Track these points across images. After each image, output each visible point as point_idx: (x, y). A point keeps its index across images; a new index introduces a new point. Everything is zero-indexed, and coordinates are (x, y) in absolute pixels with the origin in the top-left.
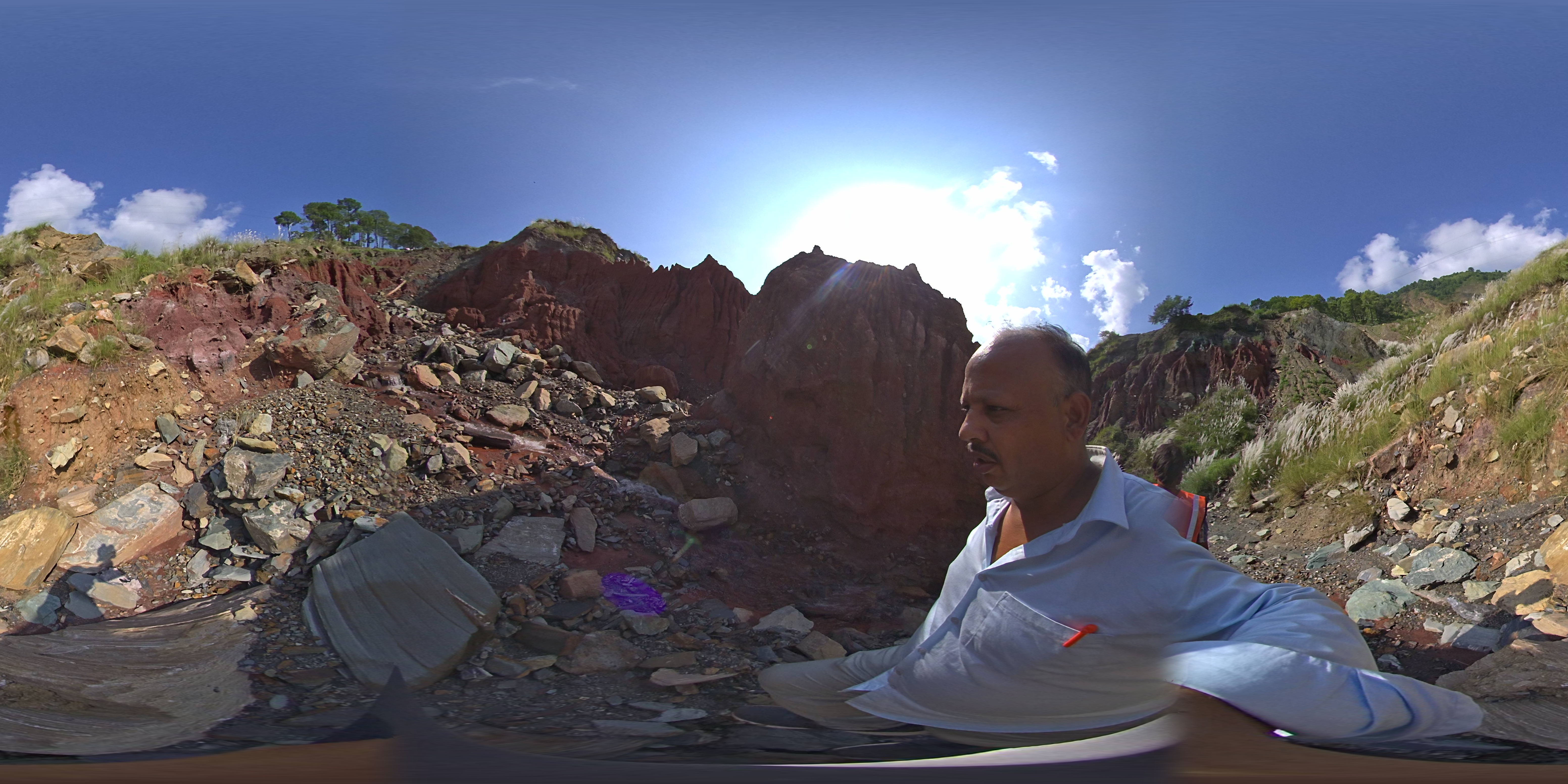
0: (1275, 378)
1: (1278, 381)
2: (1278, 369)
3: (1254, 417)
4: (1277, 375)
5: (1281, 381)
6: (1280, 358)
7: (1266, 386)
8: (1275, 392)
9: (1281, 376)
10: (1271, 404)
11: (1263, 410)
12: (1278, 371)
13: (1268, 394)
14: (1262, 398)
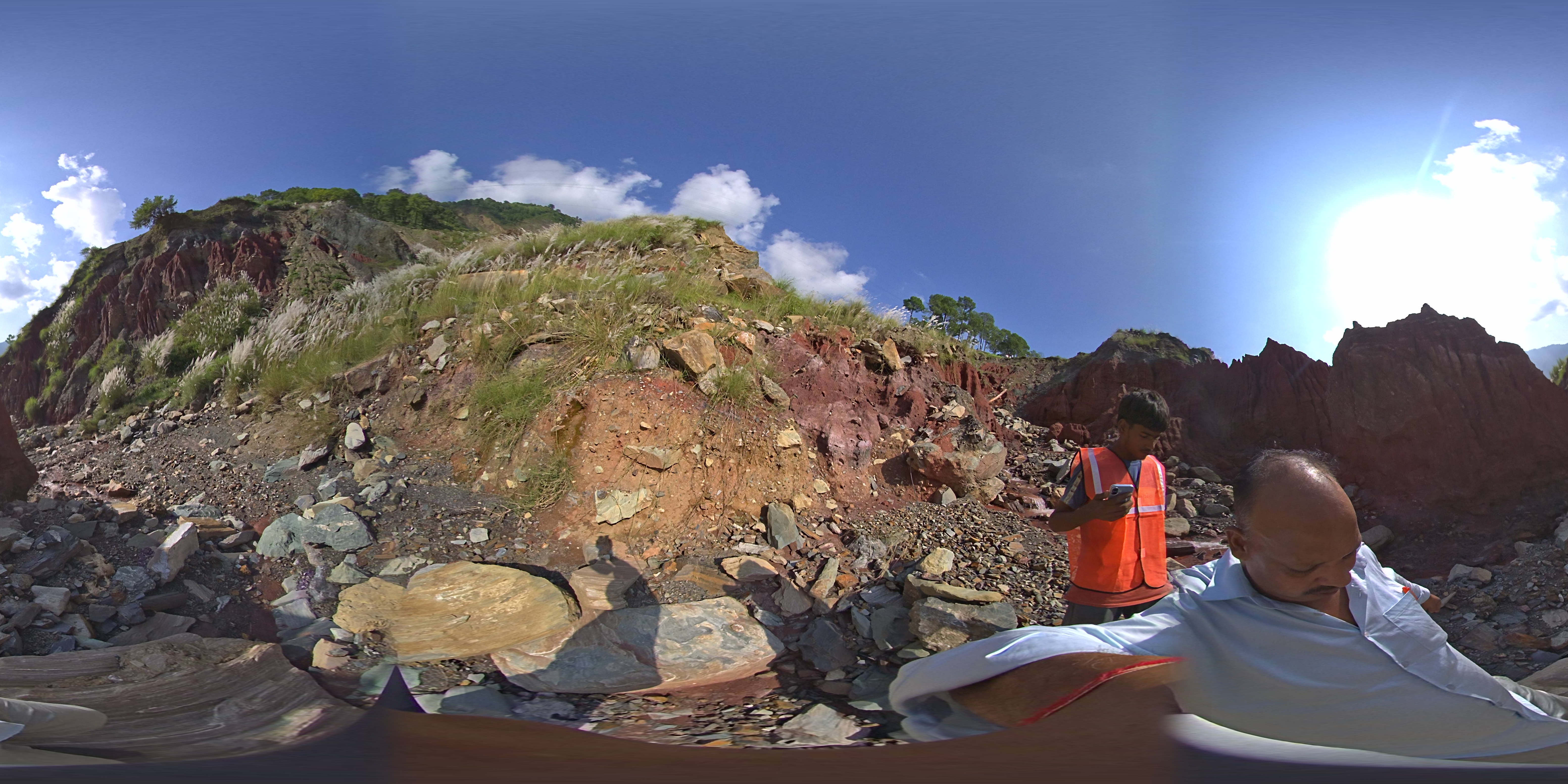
0: (284, 270)
1: (287, 273)
2: (288, 261)
3: (257, 311)
4: (286, 267)
5: (290, 274)
6: (291, 253)
7: (272, 279)
8: (282, 284)
9: (290, 269)
10: (277, 297)
11: (268, 303)
12: (287, 264)
13: (274, 287)
14: (267, 291)
